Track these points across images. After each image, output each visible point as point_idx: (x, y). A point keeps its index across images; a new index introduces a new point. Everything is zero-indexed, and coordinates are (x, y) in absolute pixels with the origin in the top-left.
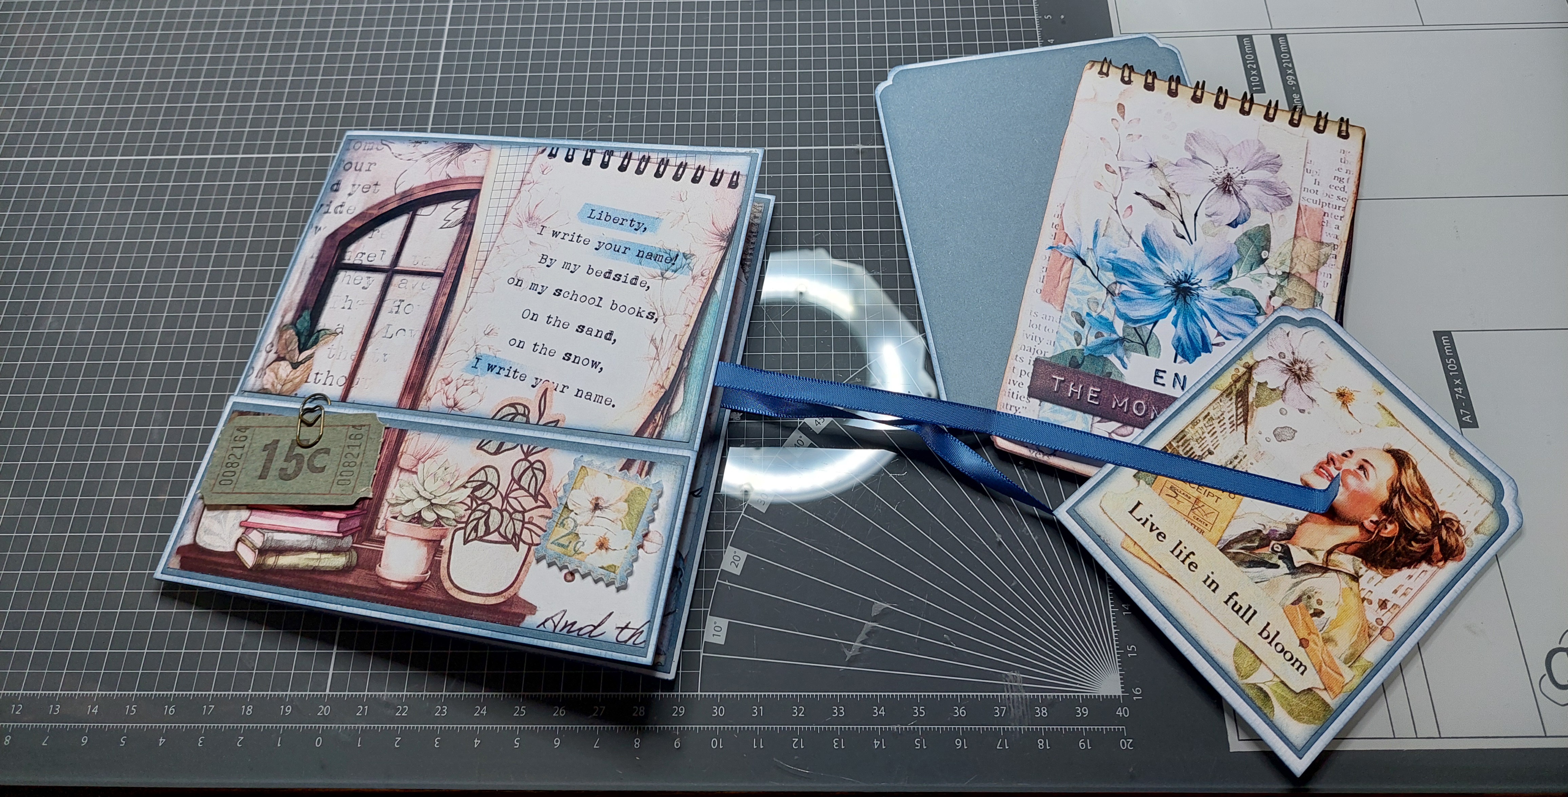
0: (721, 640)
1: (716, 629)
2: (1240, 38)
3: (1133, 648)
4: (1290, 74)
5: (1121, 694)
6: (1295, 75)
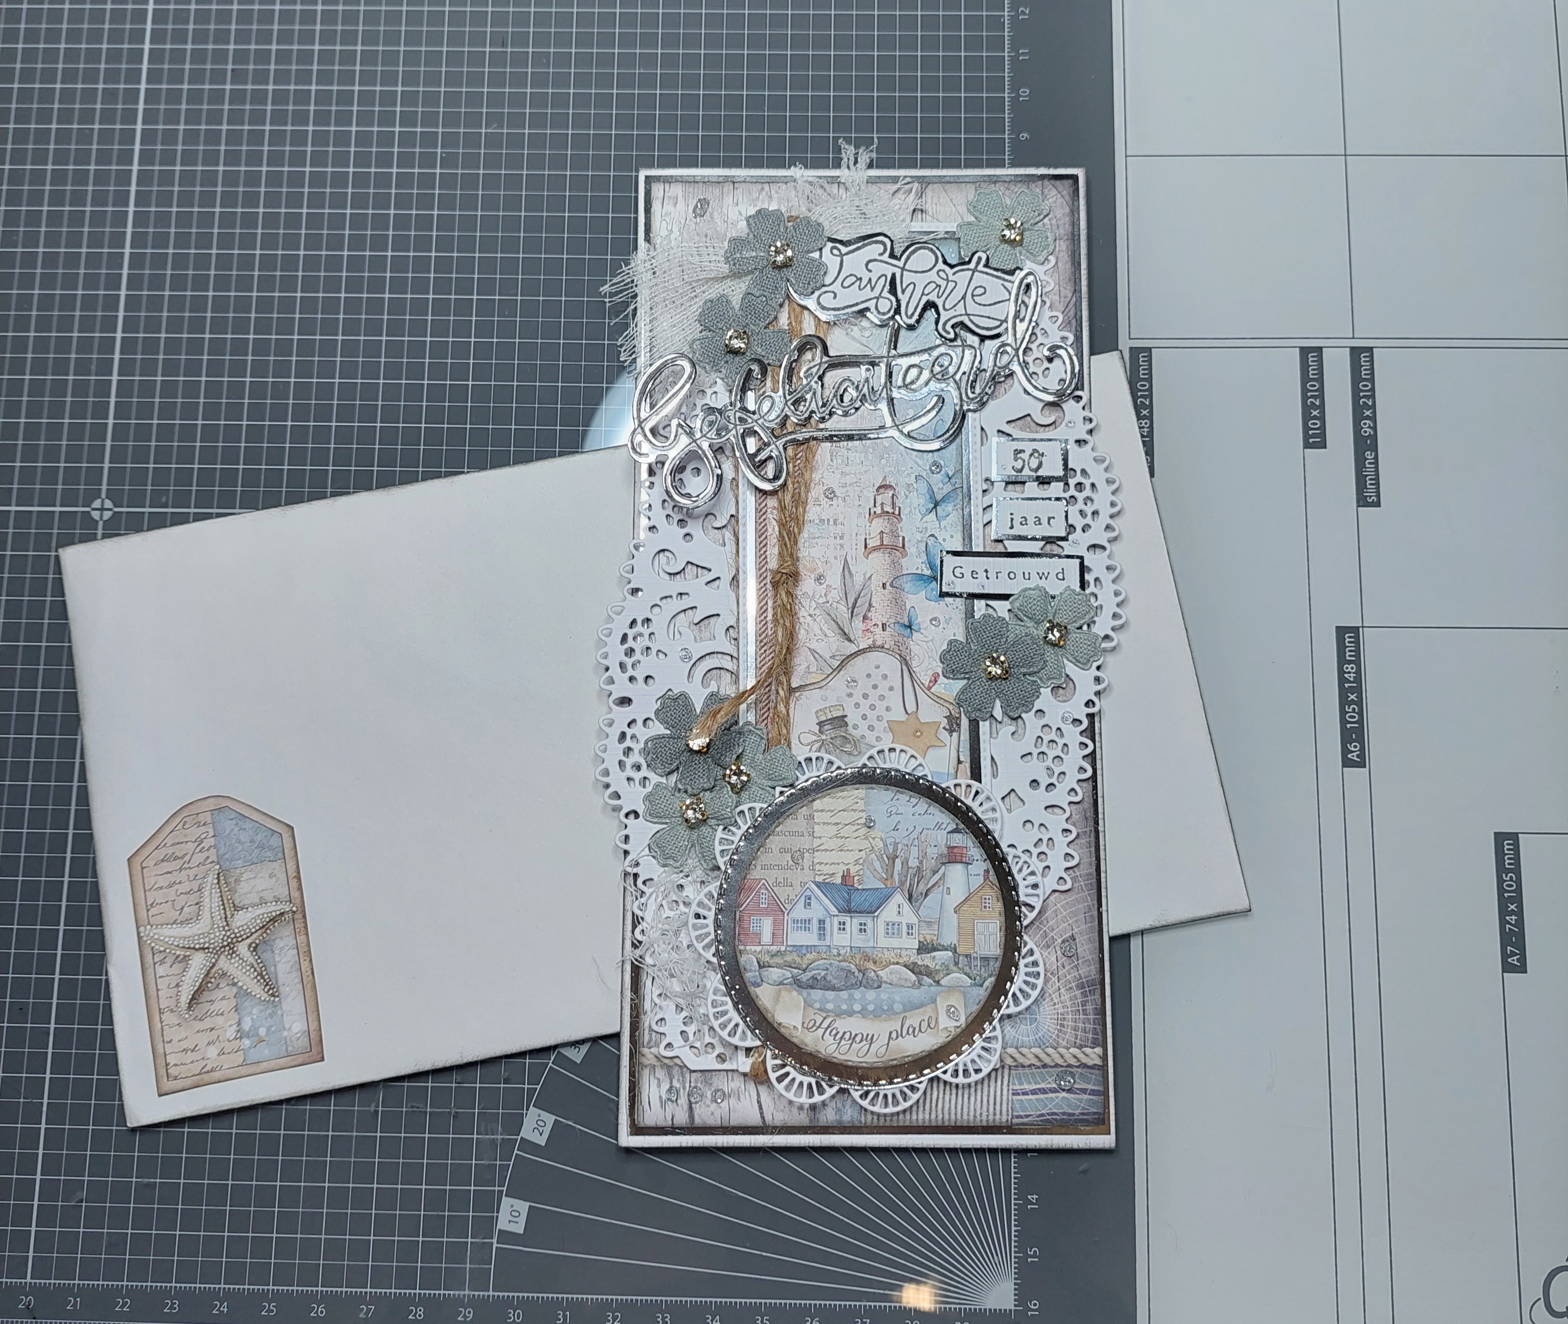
0: (519, 1228)
1: (514, 1213)
2: (1304, 351)
3: (1035, 1252)
4: (1368, 418)
5: (1013, 1308)
6: (1374, 418)
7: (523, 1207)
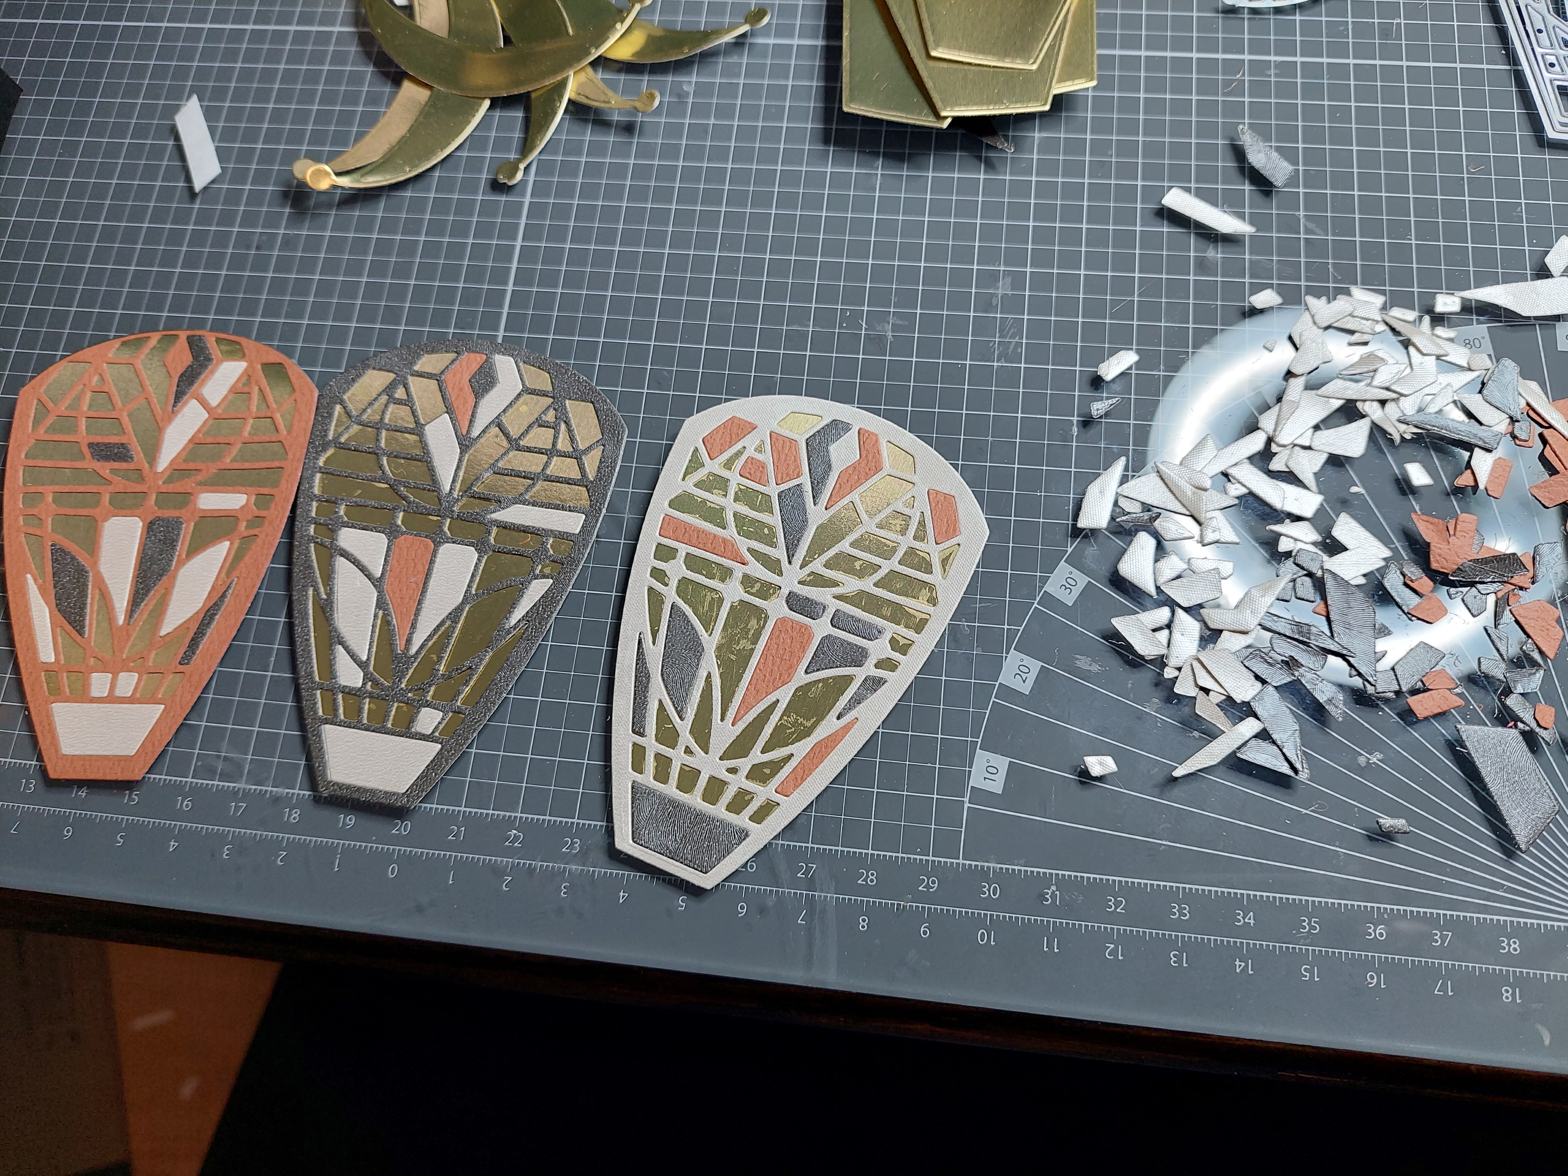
0: (997, 788)
1: (989, 769)
7: (1002, 763)
